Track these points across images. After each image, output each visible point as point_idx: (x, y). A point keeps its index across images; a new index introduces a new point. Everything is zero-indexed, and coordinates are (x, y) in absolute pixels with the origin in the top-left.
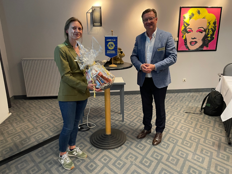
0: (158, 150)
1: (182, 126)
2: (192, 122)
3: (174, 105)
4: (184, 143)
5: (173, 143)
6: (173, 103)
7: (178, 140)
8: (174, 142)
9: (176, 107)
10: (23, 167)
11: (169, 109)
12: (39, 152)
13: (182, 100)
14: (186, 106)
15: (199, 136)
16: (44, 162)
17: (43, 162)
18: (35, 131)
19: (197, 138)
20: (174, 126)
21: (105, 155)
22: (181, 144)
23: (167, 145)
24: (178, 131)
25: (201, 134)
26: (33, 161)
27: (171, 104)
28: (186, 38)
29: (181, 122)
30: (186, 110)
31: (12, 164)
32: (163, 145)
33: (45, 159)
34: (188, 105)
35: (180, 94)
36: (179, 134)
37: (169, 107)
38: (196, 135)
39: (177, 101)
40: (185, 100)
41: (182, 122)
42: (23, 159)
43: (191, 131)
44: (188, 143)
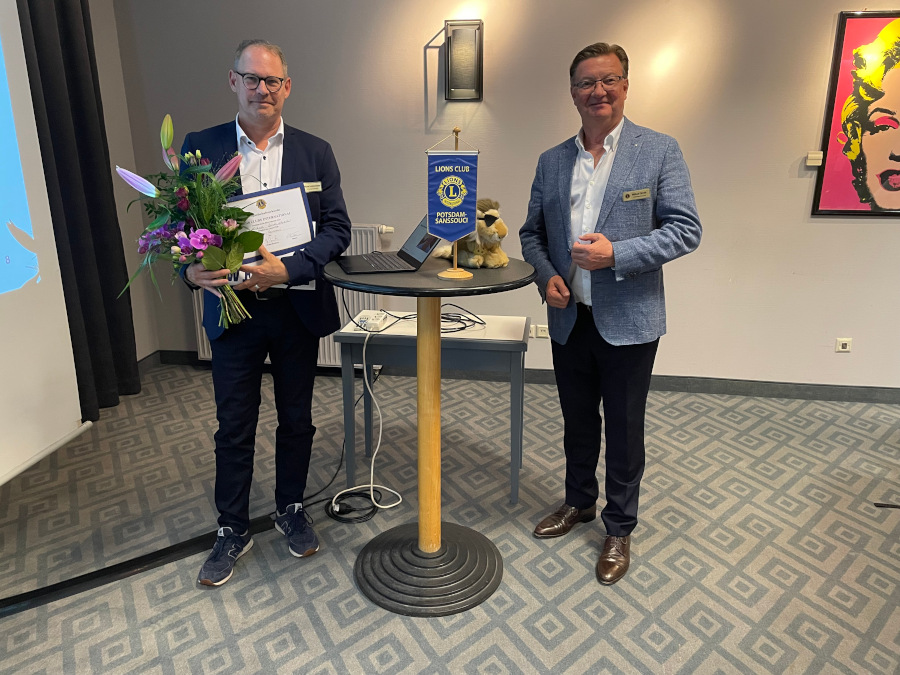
0: (621, 657)
1: (774, 562)
2: (830, 549)
3: (769, 454)
4: (756, 647)
5: (704, 637)
6: (769, 446)
7: (732, 627)
8: (710, 633)
9: (773, 466)
10: (88, 630)
11: (739, 472)
12: (164, 579)
13: (814, 436)
14: (826, 466)
15: (842, 623)
16: (163, 623)
17: (159, 622)
18: (180, 496)
19: (827, 630)
20: (734, 554)
21: (391, 640)
22: (740, 646)
23: (669, 639)
24: (746, 583)
25: (854, 612)
26: (130, 613)
27: (754, 448)
28: (862, 154)
29: (775, 541)
30: (820, 484)
31: (57, 612)
32: (654, 637)
33: (169, 612)
34: (835, 465)
35: (813, 406)
36: (746, 595)
37: (741, 459)
38: (830, 615)
39: (790, 437)
40: (833, 437)
41: (782, 540)
42: (100, 600)
43: (809, 591)
44: (773, 645)
